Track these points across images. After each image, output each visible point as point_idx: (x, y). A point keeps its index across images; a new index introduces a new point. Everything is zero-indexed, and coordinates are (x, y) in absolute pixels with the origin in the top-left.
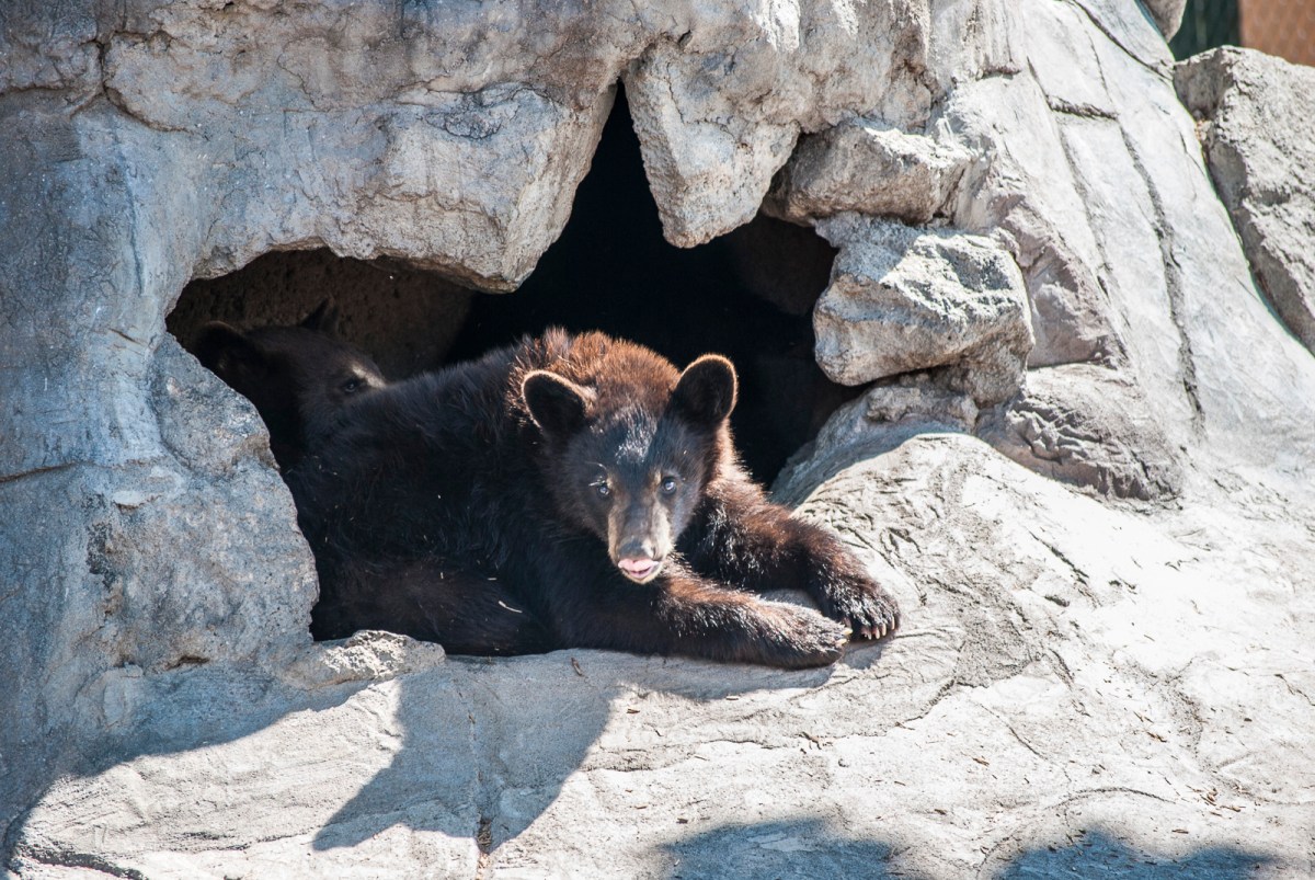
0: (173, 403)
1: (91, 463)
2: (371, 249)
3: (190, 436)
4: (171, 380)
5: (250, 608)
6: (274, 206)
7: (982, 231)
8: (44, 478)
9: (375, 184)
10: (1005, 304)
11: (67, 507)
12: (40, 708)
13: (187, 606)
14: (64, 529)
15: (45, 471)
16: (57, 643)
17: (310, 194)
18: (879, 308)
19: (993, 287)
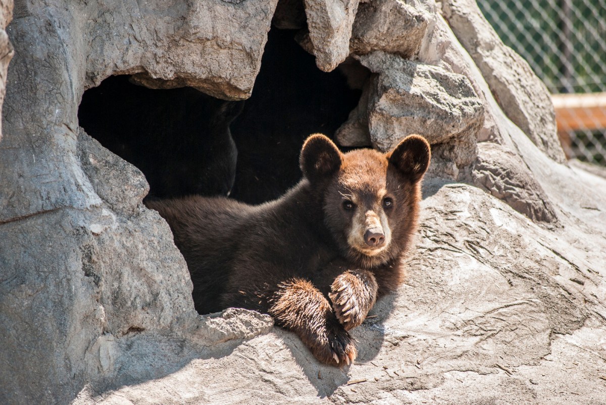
0: (96, 169)
1: (71, 207)
2: (173, 73)
3: (112, 190)
4: (91, 155)
5: (164, 297)
6: (119, 46)
7: (434, 63)
8: (45, 217)
9: (181, 32)
10: (476, 106)
11: (64, 235)
12: (67, 361)
13: (131, 296)
14: (65, 248)
15: (43, 213)
16: (72, 321)
17: (139, 39)
18: (410, 109)
19: (466, 95)
